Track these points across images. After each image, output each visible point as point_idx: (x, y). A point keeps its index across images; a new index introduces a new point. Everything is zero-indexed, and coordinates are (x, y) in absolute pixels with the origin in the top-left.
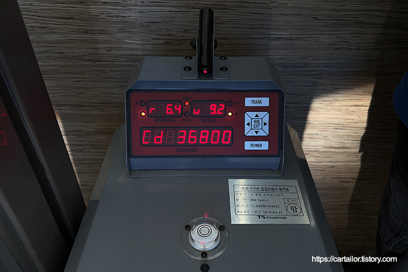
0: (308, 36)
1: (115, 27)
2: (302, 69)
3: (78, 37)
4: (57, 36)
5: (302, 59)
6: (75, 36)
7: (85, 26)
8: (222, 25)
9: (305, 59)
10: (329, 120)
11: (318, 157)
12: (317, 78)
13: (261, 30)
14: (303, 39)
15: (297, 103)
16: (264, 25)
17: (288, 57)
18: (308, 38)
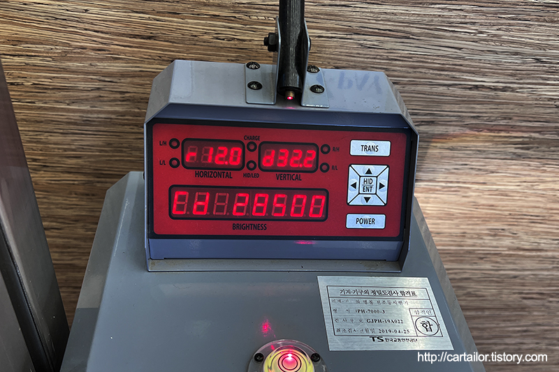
0: (521, 86)
1: (223, 56)
2: (503, 134)
3: (157, 69)
4: (122, 65)
5: (505, 119)
6: (153, 66)
7: (173, 51)
8: (397, 62)
9: (510, 119)
10: (525, 210)
11: (497, 262)
12: (522, 148)
13: (454, 73)
14: (513, 90)
15: (484, 183)
16: (461, 65)
17: (486, 115)
18: (521, 88)
